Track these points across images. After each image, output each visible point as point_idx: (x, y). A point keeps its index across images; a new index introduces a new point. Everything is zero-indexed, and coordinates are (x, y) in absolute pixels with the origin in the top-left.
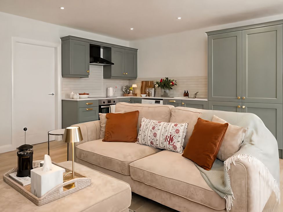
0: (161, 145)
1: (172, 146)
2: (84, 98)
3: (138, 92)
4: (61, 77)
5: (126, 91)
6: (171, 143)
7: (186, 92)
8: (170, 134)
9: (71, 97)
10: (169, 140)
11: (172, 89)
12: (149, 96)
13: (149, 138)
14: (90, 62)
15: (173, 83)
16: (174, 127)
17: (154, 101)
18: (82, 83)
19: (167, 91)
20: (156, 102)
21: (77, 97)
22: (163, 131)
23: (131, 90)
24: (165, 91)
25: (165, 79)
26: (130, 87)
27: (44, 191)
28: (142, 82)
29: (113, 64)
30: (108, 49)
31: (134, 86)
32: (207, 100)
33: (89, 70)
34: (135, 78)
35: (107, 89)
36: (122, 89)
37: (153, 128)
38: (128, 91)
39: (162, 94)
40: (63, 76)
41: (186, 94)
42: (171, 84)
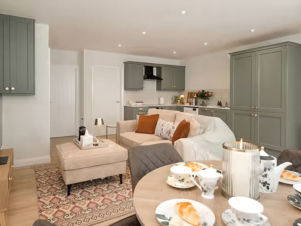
0: (165, 136)
1: (169, 137)
2: (140, 105)
3: (185, 101)
4: (124, 89)
5: (176, 100)
6: (169, 135)
7: (219, 102)
8: (169, 129)
9: (130, 104)
10: (168, 133)
11: (209, 99)
12: (190, 104)
13: (159, 132)
14: (144, 79)
15: (208, 95)
16: (173, 125)
17: (192, 108)
18: (139, 94)
19: (205, 101)
20: (194, 110)
21: (133, 105)
22: (166, 127)
23: (179, 99)
24: (203, 101)
25: (201, 91)
26: (178, 98)
27: (84, 145)
28: (188, 93)
29: (162, 79)
30: (159, 68)
31: (182, 96)
32: (229, 109)
33: (143, 85)
34: (183, 89)
35: (159, 98)
36: (172, 99)
37: (162, 125)
38: (177, 100)
39: (201, 103)
40: (125, 89)
41: (220, 104)
42: (206, 95)
